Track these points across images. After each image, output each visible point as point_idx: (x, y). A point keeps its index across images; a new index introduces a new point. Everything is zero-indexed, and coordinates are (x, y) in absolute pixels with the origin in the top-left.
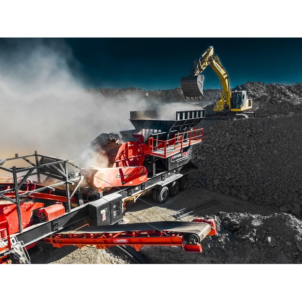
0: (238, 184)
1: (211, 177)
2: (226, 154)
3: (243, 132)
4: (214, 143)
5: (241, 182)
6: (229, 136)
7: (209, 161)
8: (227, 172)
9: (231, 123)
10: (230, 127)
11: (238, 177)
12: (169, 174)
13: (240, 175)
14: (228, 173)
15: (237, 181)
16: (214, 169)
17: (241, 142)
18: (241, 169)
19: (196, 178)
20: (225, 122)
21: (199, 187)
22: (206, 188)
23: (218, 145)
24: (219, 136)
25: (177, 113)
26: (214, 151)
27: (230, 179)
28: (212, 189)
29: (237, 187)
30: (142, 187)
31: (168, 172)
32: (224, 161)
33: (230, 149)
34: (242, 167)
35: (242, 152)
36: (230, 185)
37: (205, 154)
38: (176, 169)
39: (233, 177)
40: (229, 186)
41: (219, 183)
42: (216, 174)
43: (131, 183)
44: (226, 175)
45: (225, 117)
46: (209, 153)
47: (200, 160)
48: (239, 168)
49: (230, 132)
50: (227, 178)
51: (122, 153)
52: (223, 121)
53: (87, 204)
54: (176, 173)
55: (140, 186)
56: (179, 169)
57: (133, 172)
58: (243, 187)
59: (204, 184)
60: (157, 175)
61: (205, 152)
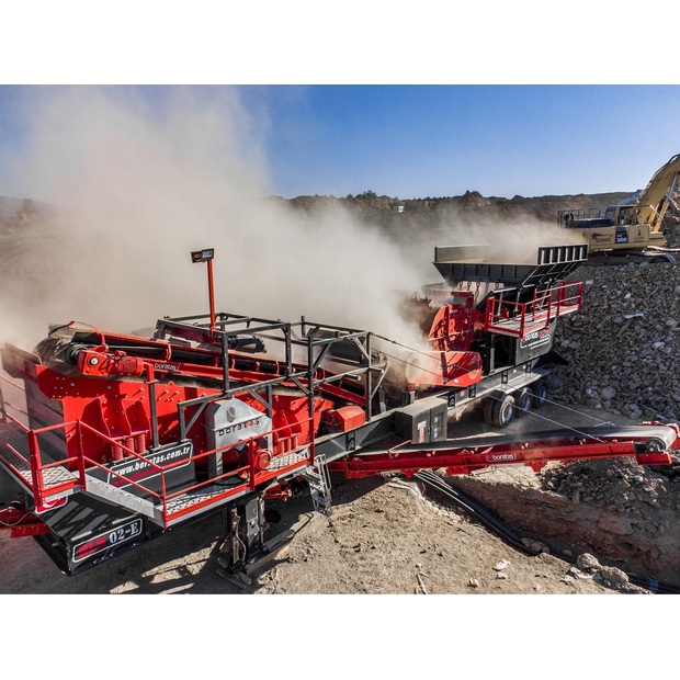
0: (659, 398)
1: (596, 383)
2: (629, 338)
3: (665, 292)
4: (597, 314)
5: (666, 393)
6: (633, 300)
7: (587, 350)
8: (632, 373)
9: (637, 273)
10: (634, 280)
11: (659, 383)
12: (515, 371)
13: (663, 379)
14: (635, 376)
15: (658, 393)
16: (602, 368)
17: (661, 312)
18: (666, 368)
19: (561, 385)
20: (622, 269)
21: (570, 402)
22: (585, 404)
23: (608, 318)
24: (609, 300)
25: (540, 249)
26: (598, 330)
27: (641, 387)
28: (599, 406)
29: (658, 403)
30: (470, 391)
31: (515, 366)
32: (624, 351)
33: (637, 327)
34: (668, 363)
35: (664, 333)
36: (640, 398)
37: (578, 336)
38: (526, 363)
39: (646, 383)
40: (639, 402)
41: (614, 395)
42: (607, 377)
43: (456, 381)
44: (629, 379)
45: (619, 260)
46: (588, 334)
47: (568, 349)
48: (661, 366)
49: (634, 290)
50: (633, 386)
51: (440, 325)
52: (616, 268)
53: (393, 410)
54: (526, 371)
55: (467, 390)
56: (533, 363)
57: (461, 361)
58: (671, 404)
59: (580, 396)
60: (497, 371)
61: (579, 332)
